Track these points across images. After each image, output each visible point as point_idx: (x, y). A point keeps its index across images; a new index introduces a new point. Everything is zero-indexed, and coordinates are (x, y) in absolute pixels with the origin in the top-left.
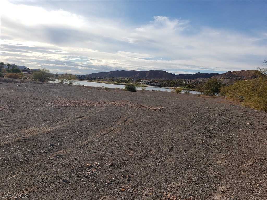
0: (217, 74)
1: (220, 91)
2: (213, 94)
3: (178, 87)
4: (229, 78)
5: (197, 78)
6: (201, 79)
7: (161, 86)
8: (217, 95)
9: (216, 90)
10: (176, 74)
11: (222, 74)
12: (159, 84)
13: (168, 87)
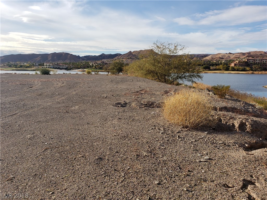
0: (120, 55)
1: (123, 70)
2: (118, 73)
3: (85, 69)
4: (131, 58)
5: (102, 59)
6: (105, 60)
7: (67, 69)
8: (121, 74)
9: (120, 70)
10: (81, 56)
11: (124, 55)
12: (65, 67)
13: (75, 69)
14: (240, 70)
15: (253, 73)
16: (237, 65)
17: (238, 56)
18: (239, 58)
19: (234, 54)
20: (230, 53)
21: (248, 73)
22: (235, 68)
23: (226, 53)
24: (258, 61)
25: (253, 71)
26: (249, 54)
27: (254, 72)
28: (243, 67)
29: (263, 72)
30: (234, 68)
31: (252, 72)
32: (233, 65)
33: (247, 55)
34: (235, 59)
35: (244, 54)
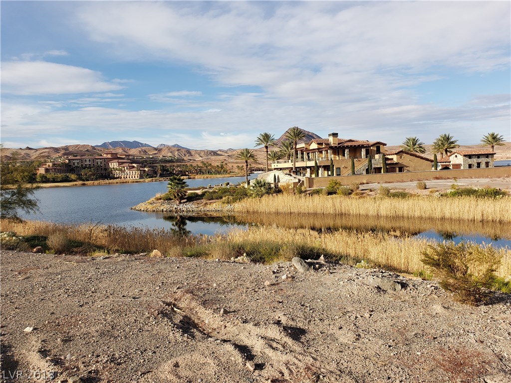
14: (59, 180)
15: (84, 184)
16: (51, 171)
17: (46, 154)
18: (48, 157)
19: (36, 150)
20: (28, 147)
21: (76, 185)
22: (48, 176)
23: (21, 149)
24: (88, 163)
25: (83, 180)
26: (66, 151)
27: (86, 182)
28: (63, 175)
29: (102, 181)
30: (46, 177)
31: (81, 182)
32: (42, 171)
33: (63, 152)
34: (42, 160)
35: (56, 150)
